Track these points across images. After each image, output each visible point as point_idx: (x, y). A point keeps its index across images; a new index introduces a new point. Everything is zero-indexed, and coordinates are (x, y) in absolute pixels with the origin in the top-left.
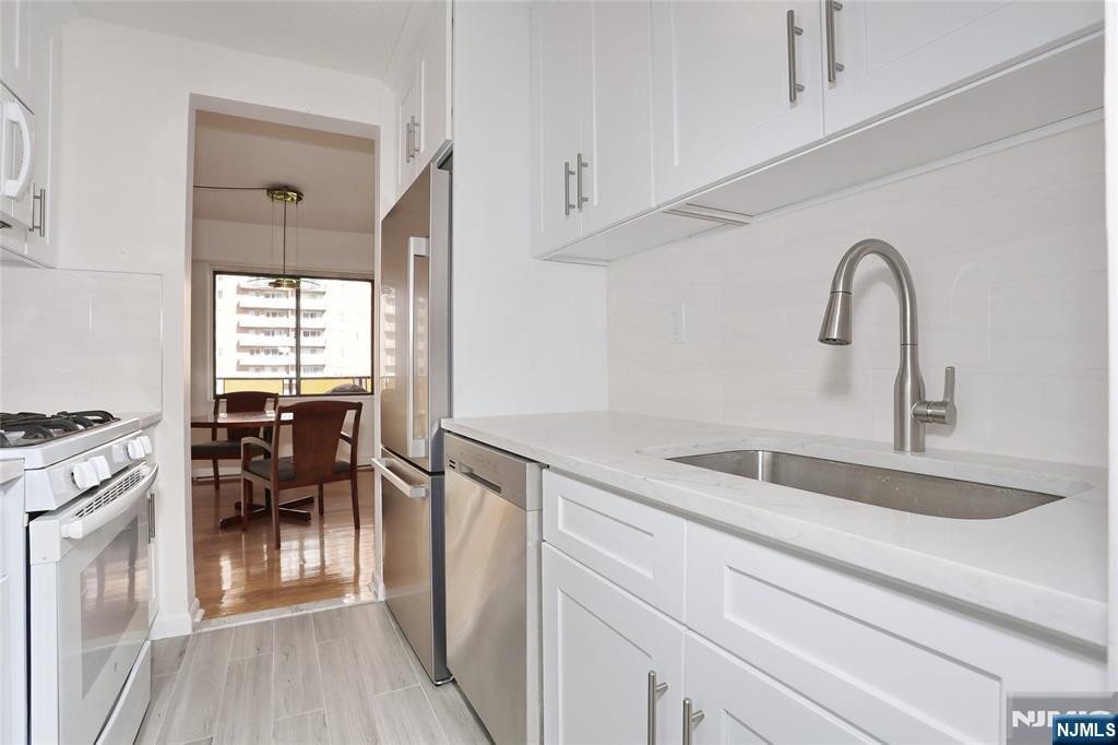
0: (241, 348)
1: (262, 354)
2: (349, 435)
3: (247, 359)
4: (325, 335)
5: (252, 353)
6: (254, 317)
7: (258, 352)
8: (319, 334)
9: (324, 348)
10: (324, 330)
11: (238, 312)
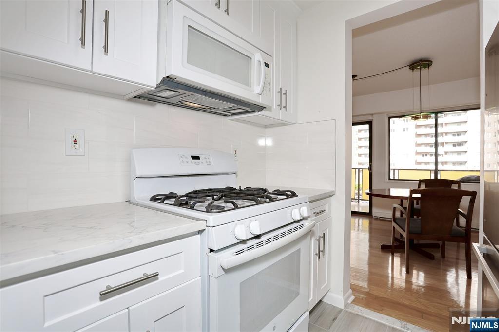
0: (417, 154)
1: (429, 156)
2: (465, 213)
3: (420, 158)
4: (466, 146)
5: (423, 155)
6: (424, 138)
7: (426, 155)
8: (462, 145)
9: (466, 152)
10: (466, 142)
11: (416, 137)
